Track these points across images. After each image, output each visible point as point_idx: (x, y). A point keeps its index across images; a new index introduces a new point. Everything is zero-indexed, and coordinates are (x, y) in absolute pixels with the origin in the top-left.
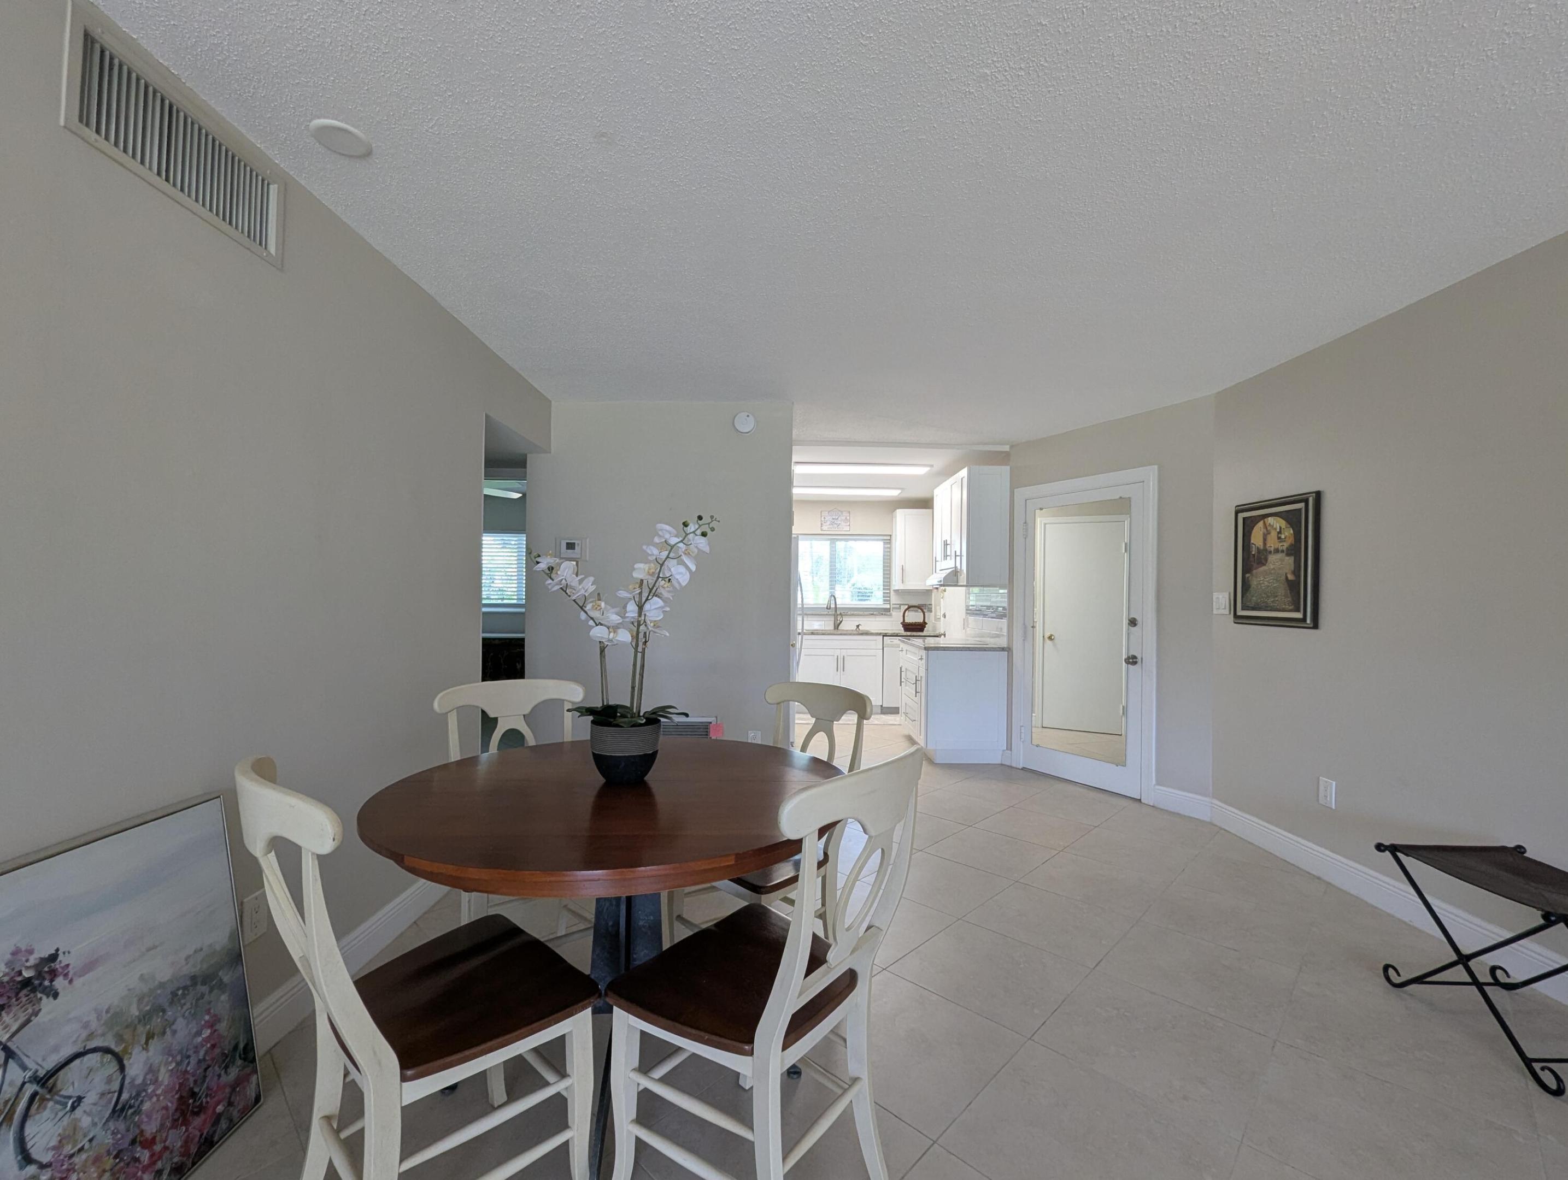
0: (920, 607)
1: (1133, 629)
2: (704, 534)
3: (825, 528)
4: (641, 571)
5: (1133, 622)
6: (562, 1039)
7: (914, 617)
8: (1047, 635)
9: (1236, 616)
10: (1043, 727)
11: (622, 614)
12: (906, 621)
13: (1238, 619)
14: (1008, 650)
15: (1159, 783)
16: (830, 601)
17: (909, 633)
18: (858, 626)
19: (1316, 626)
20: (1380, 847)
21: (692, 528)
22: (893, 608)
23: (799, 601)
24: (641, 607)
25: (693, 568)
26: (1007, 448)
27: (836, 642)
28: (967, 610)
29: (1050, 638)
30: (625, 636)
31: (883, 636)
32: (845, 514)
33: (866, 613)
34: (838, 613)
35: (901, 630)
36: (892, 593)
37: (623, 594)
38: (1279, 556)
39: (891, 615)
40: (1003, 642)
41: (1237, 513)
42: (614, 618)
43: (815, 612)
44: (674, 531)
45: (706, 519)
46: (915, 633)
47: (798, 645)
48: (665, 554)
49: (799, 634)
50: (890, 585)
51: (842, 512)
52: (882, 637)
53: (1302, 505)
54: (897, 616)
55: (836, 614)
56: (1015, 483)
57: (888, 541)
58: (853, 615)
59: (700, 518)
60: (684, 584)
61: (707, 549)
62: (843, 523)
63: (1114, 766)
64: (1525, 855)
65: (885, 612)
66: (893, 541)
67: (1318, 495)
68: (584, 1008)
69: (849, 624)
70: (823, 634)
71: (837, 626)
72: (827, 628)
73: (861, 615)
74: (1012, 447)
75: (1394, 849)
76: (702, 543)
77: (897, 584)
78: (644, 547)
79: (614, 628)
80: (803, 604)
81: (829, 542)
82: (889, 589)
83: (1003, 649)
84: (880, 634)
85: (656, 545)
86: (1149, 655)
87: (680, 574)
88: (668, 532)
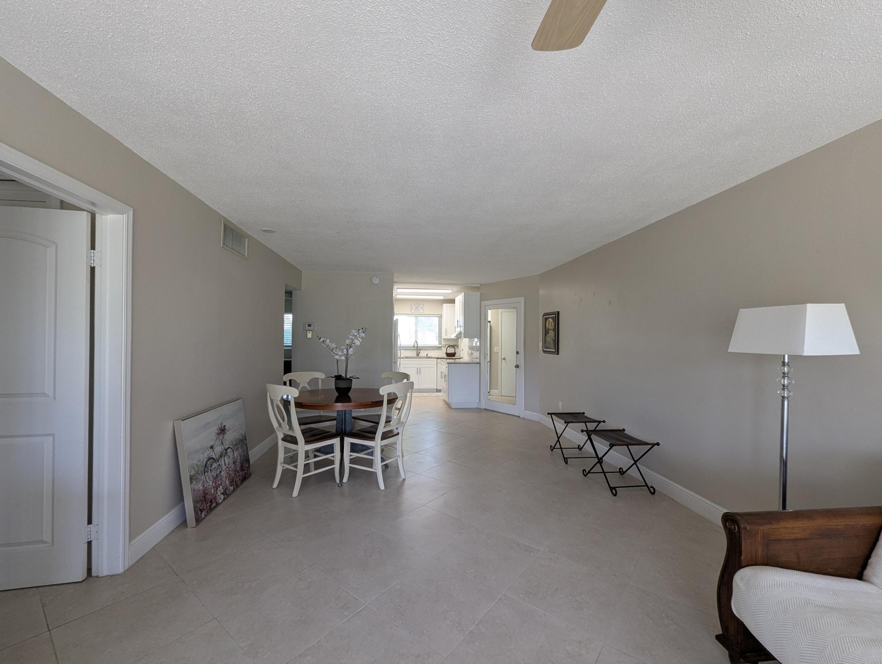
0: (453, 346)
1: (518, 355)
2: (363, 332)
3: (412, 311)
4: (348, 342)
5: (517, 353)
6: (333, 444)
7: (451, 351)
8: (502, 358)
9: (543, 351)
10: (501, 396)
11: (343, 352)
12: (448, 352)
13: (544, 352)
14: (479, 363)
15: (525, 410)
16: (414, 344)
17: (448, 357)
18: (427, 355)
19: (558, 354)
20: (549, 414)
21: (360, 331)
22: (443, 347)
23: (399, 344)
24: (347, 351)
25: (361, 341)
26: (479, 285)
27: (417, 361)
28: (469, 347)
29: (504, 359)
30: (343, 358)
31: (437, 359)
32: (421, 305)
33: (431, 349)
34: (418, 348)
35: (445, 356)
36: (442, 340)
37: (343, 347)
38: (552, 331)
39: (442, 350)
40: (478, 361)
41: (543, 316)
42: (341, 353)
43: (407, 348)
44: (356, 332)
45: (364, 329)
46: (450, 358)
47: (398, 363)
48: (354, 338)
49: (399, 358)
50: (441, 337)
51: (420, 304)
53: (554, 316)
54: (444, 350)
55: (418, 349)
56: (482, 299)
57: (440, 317)
58: (425, 350)
59: (363, 328)
60: (358, 345)
61: (364, 336)
62: (420, 309)
63: (512, 405)
64: (585, 415)
65: (439, 348)
66: (442, 317)
67: (558, 312)
68: (338, 437)
69: (423, 354)
70: (411, 358)
71: (418, 355)
72: (413, 356)
73: (428, 350)
74: (480, 285)
75: (551, 414)
76: (363, 335)
77: (444, 336)
78: (349, 336)
79: (341, 356)
80: (400, 345)
81: (414, 317)
82: (441, 338)
83: (477, 363)
84: (435, 358)
85: (351, 335)
86: (522, 365)
87: (358, 343)
88: (355, 332)
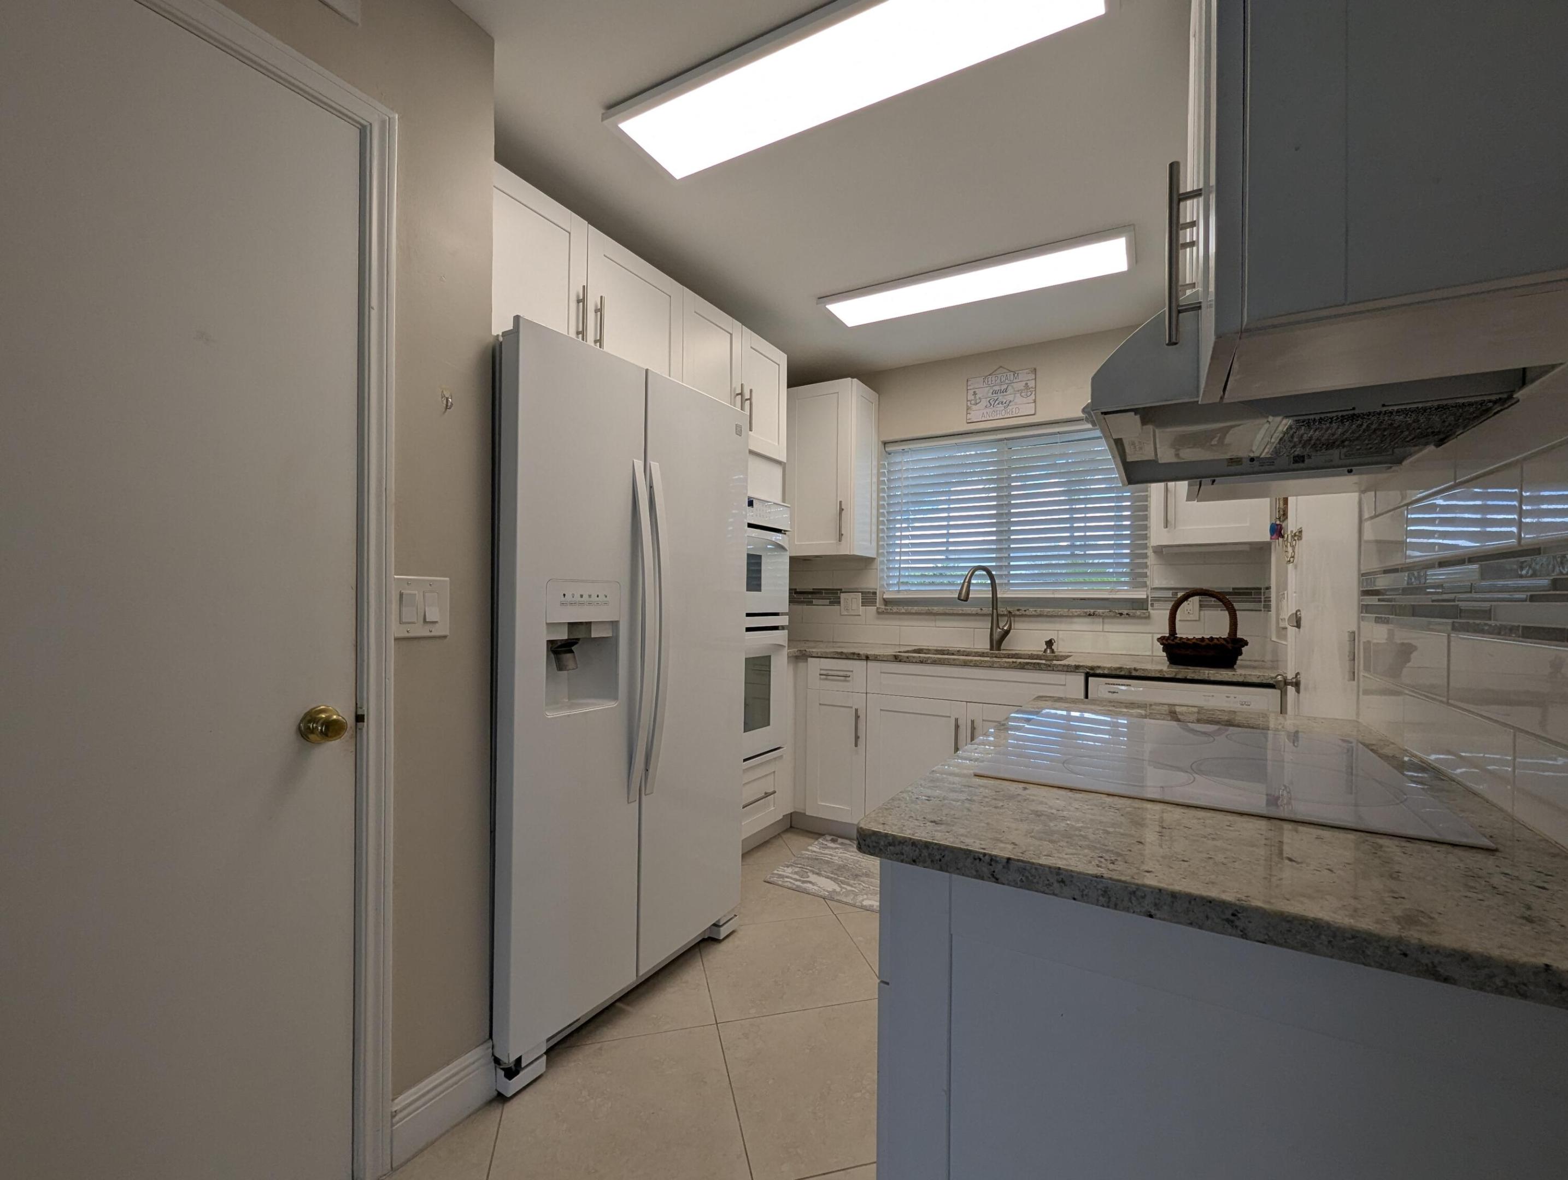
0: (1226, 597)
3: (974, 416)
7: (1204, 624)
12: (1178, 635)
16: (980, 582)
18: (1050, 643)
22: (1148, 599)
27: (991, 684)
28: (1366, 593)
31: (1088, 676)
32: (1024, 376)
34: (1002, 610)
35: (1158, 660)
36: (1150, 552)
39: (1148, 617)
50: (1147, 539)
51: (1016, 373)
52: (1081, 678)
54: (1157, 621)
55: (996, 613)
58: (1042, 616)
62: (1019, 399)
65: (1128, 608)
69: (1027, 639)
70: (962, 662)
71: (997, 642)
72: (972, 648)
73: (1061, 616)
77: (1158, 534)
82: (1146, 549)
84: (1088, 669)
